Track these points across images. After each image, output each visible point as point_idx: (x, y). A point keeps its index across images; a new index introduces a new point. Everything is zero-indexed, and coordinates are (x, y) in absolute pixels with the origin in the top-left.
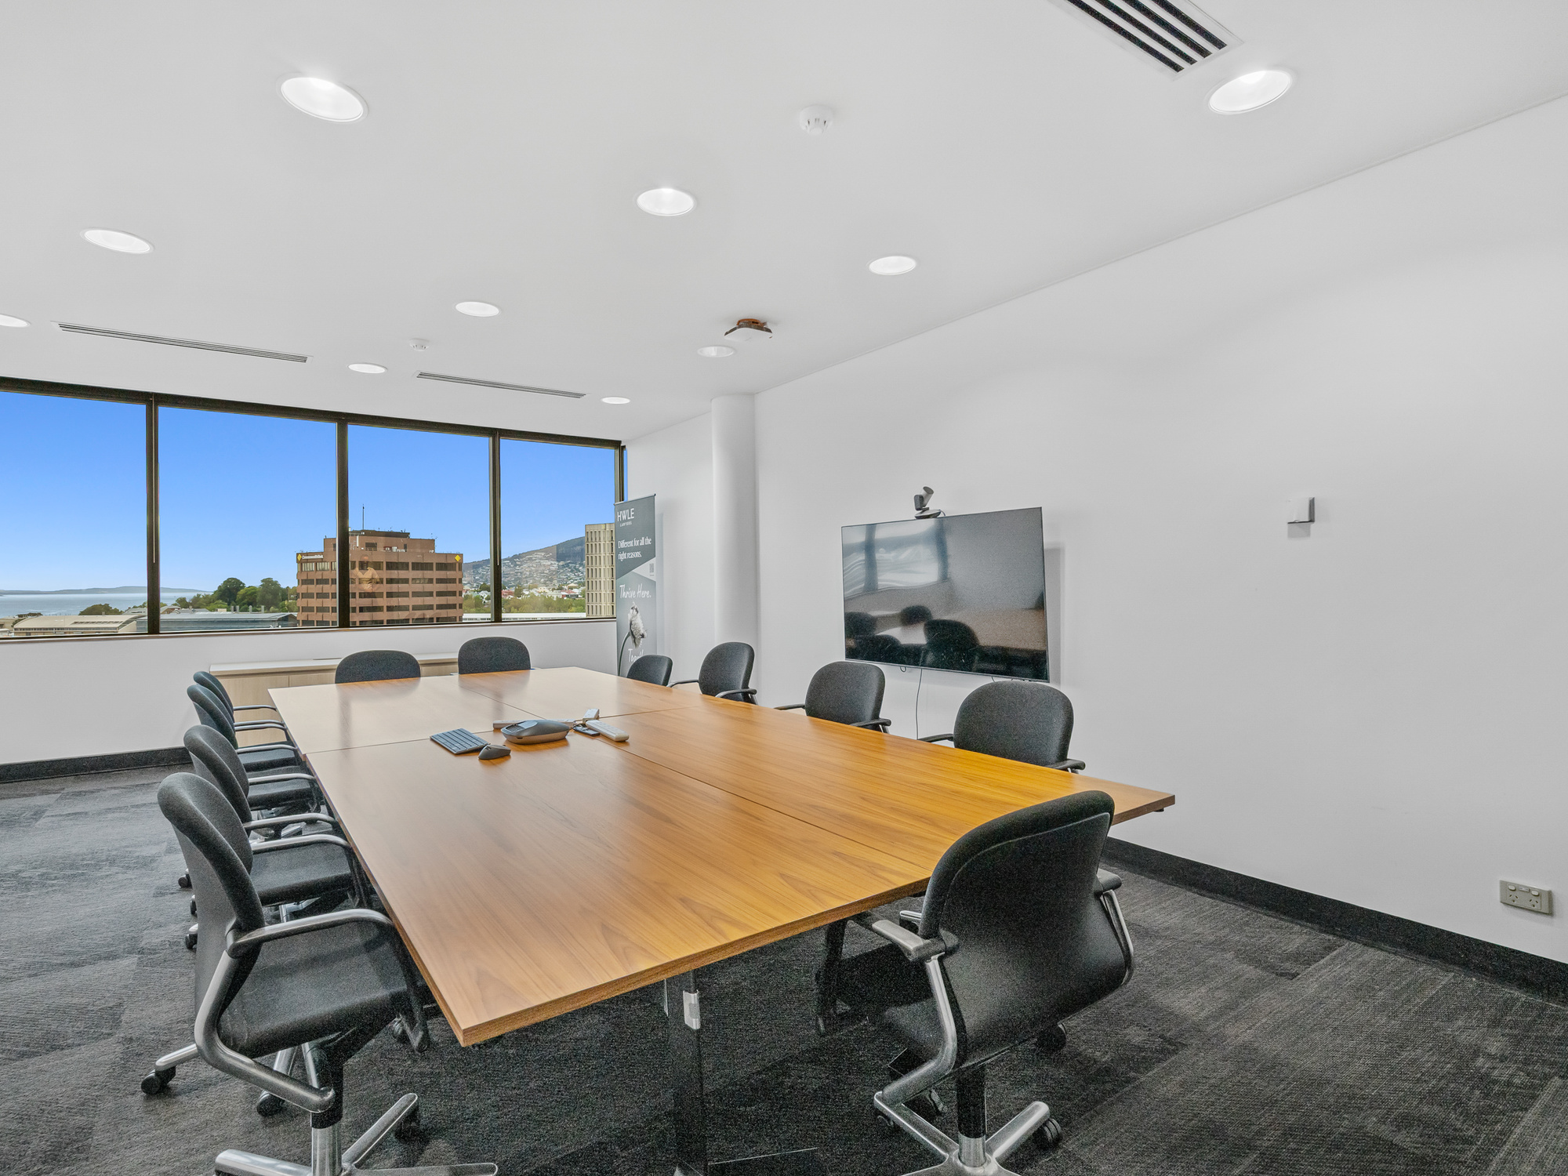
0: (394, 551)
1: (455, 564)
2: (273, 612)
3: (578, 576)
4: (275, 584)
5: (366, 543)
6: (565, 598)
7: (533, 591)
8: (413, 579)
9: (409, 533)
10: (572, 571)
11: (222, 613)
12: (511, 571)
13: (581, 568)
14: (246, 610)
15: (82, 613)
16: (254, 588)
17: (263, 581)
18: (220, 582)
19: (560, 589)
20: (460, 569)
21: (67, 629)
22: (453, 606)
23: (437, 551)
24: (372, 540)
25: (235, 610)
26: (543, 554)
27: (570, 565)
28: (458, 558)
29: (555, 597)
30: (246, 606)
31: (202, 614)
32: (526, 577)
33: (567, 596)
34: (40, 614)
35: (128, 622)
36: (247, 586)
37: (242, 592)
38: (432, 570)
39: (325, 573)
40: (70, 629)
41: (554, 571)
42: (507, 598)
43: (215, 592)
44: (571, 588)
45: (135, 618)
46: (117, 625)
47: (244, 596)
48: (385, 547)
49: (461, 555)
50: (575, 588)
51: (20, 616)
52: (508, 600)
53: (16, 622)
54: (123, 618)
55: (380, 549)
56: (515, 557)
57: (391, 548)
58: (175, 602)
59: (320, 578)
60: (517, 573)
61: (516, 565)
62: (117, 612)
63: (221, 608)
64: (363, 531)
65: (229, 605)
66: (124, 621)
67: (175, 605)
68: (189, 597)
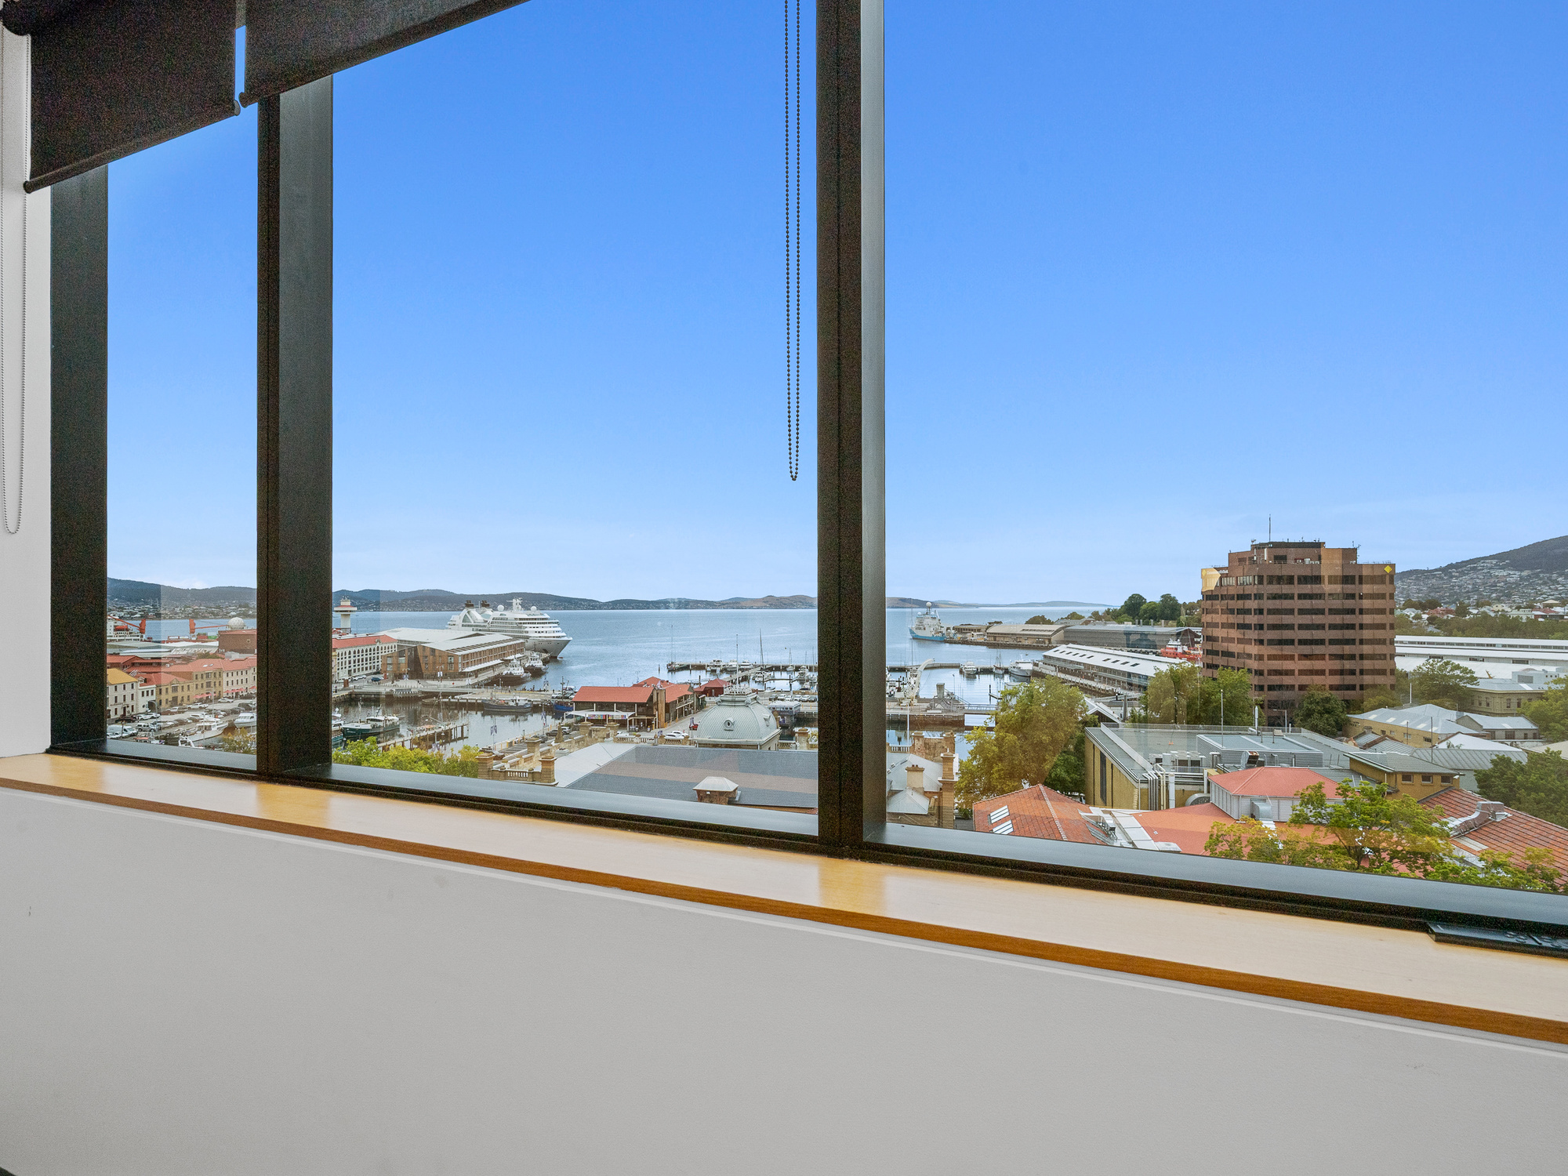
0: (1307, 563)
1: (1385, 575)
2: (1172, 626)
3: (1557, 589)
4: (1174, 599)
5: (1275, 556)
6: (1540, 619)
7: (1485, 609)
8: (1330, 594)
9: (1324, 543)
10: (1545, 583)
11: (1128, 626)
12: (1444, 583)
13: (1560, 579)
14: (1147, 624)
15: (1027, 623)
16: (1155, 603)
17: (1162, 597)
18: (1126, 598)
19: (1531, 607)
20: (1392, 582)
21: (1018, 634)
22: (1382, 626)
23: (1360, 561)
24: (1281, 552)
25: (1139, 623)
26: (1494, 562)
27: (1541, 575)
28: (1388, 569)
29: (1524, 618)
30: (1147, 620)
31: (1113, 626)
32: (1468, 592)
33: (1542, 616)
34: (1001, 623)
35: (1058, 631)
36: (1148, 601)
37: (1144, 607)
38: (1354, 583)
39: (1230, 588)
40: (1020, 635)
41: (1513, 583)
42: (1445, 617)
43: (1122, 607)
44: (1551, 606)
45: (1063, 628)
46: (1050, 633)
47: (1145, 612)
48: (1296, 559)
49: (1393, 566)
50: (1557, 605)
51: (990, 623)
52: (1447, 620)
53: (988, 628)
54: (1055, 627)
55: (1290, 561)
56: (1451, 566)
57: (1303, 560)
58: (1090, 615)
59: (1226, 593)
60: (1454, 586)
61: (1452, 577)
62: (1049, 622)
63: (1126, 621)
64: (1270, 543)
65: (1133, 618)
66: (1055, 630)
67: (1091, 617)
68: (1101, 610)
